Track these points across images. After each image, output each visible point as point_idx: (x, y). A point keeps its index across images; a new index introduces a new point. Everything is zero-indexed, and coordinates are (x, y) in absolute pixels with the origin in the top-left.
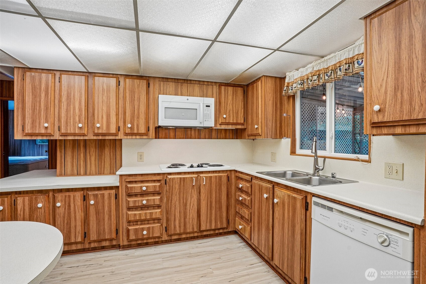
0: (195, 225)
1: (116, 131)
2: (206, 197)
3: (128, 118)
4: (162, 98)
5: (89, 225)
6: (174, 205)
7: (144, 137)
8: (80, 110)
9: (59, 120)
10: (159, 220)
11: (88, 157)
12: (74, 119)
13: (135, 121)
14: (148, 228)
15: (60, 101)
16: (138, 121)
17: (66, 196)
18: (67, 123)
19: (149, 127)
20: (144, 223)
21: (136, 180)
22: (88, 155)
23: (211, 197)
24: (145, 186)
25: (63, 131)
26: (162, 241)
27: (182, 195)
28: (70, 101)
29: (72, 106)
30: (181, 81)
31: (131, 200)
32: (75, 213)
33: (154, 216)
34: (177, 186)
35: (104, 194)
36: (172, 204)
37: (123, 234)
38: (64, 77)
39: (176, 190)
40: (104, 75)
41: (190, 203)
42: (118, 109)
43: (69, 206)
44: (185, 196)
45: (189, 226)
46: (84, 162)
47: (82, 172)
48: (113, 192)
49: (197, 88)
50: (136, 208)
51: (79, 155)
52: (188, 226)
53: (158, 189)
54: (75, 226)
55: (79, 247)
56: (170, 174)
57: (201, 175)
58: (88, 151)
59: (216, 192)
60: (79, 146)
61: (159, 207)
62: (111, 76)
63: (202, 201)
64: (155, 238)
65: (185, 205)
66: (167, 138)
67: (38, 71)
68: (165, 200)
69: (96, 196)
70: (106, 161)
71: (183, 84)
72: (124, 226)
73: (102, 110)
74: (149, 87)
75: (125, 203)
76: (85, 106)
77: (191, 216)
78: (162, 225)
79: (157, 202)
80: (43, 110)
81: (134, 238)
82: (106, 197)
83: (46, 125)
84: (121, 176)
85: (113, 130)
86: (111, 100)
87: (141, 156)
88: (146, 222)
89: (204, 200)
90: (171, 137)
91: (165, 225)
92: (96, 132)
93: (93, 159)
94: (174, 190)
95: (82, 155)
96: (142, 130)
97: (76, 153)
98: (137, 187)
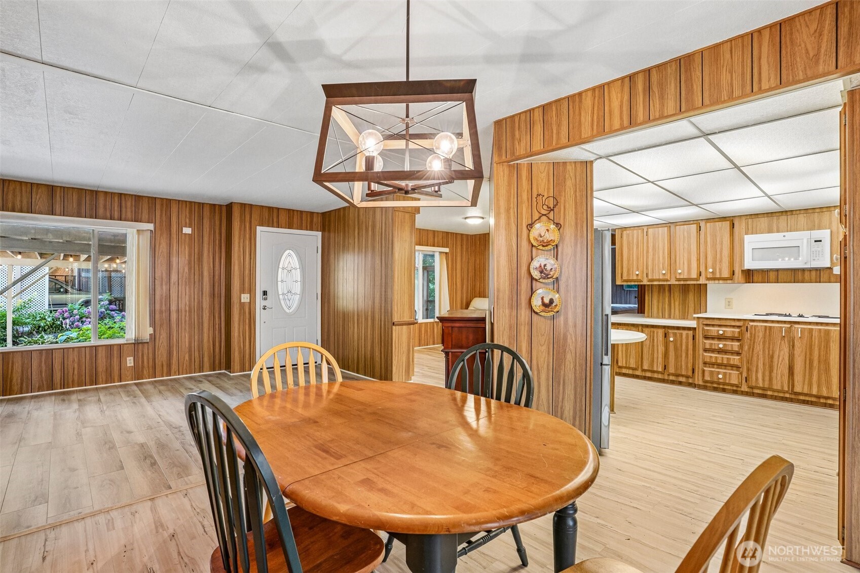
0: (784, 383)
1: (697, 276)
2: (804, 353)
3: (710, 263)
4: (748, 238)
5: (668, 358)
6: (756, 355)
7: (729, 282)
8: (664, 258)
9: (647, 268)
10: (738, 368)
11: (672, 302)
12: (658, 266)
13: (717, 266)
14: (724, 372)
15: (648, 252)
16: (721, 265)
17: (651, 332)
18: (653, 270)
19: (734, 271)
20: (720, 367)
21: (713, 323)
22: (672, 299)
23: (811, 354)
24: (723, 331)
25: (650, 277)
26: (742, 391)
27: (767, 345)
28: (656, 251)
29: (657, 256)
30: (778, 214)
31: (708, 342)
32: (658, 346)
33: (732, 362)
34: (761, 335)
35: (682, 333)
36: (754, 353)
37: (698, 374)
38: (651, 231)
39: (760, 338)
40: (685, 223)
41: (779, 356)
42: (699, 254)
43: (653, 340)
44: (771, 347)
45: (777, 382)
46: (668, 306)
47: (667, 316)
48: (691, 333)
49: (802, 219)
50: (713, 351)
51: (664, 299)
52: (774, 382)
53: (736, 335)
54: (658, 357)
55: (660, 376)
56: (753, 321)
57: (796, 326)
58: (672, 296)
59: (819, 350)
60: (664, 290)
61: (738, 354)
62: (692, 222)
63: (796, 356)
64: (732, 385)
65: (772, 357)
66: (765, 283)
67: (631, 228)
68: (746, 348)
69: (675, 334)
70: (690, 305)
71: (780, 217)
72: (700, 366)
73: (683, 257)
74: (733, 228)
75: (701, 344)
76: (668, 254)
77: (779, 372)
78: (741, 374)
79: (736, 348)
80: (635, 261)
81: (709, 379)
82: (684, 336)
83: (637, 273)
84: (698, 318)
85: (694, 275)
86: (692, 246)
87: (729, 302)
88: (723, 367)
89: (799, 356)
90: (771, 280)
91: (745, 375)
92: (677, 277)
93: (677, 303)
94: (756, 337)
95: (667, 300)
96: (726, 274)
97: (661, 298)
98: (714, 330)
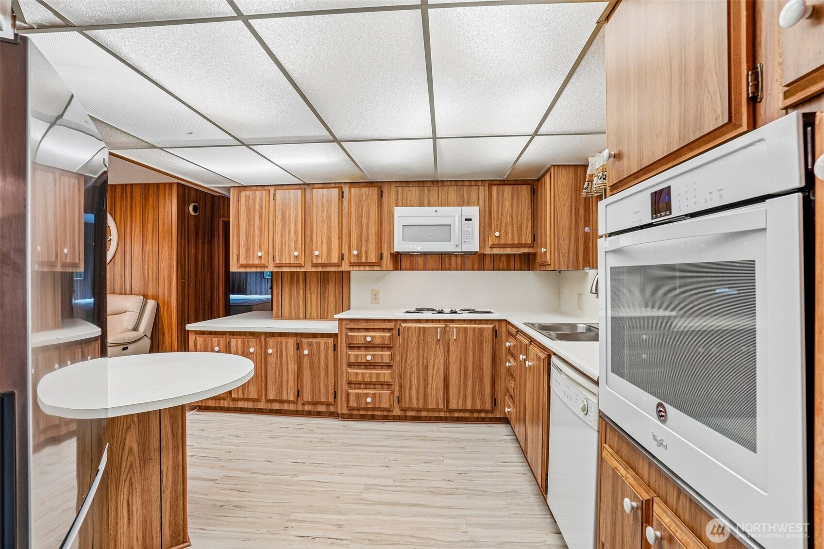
0: (440, 399)
1: (339, 260)
2: (459, 359)
3: (354, 243)
4: (399, 211)
5: (302, 381)
6: (410, 366)
7: (376, 268)
8: (296, 233)
9: (274, 248)
10: (389, 385)
11: (308, 295)
12: (289, 245)
13: (363, 246)
14: (373, 394)
15: (274, 224)
16: (367, 245)
17: (277, 342)
18: (281, 251)
19: (382, 254)
20: (368, 386)
21: (359, 326)
22: (308, 292)
23: (465, 360)
24: (370, 336)
25: (277, 261)
26: (394, 416)
27: (421, 352)
28: (285, 223)
29: (287, 230)
30: (429, 184)
31: (352, 353)
32: (287, 364)
33: (382, 379)
34: (414, 339)
35: (319, 342)
36: (407, 364)
37: (341, 399)
38: (279, 193)
39: (414, 344)
40: (324, 186)
41: (434, 365)
42: (341, 230)
43: (281, 354)
44: (426, 354)
45: (432, 399)
46: (303, 301)
47: (301, 315)
48: (331, 341)
49: (452, 192)
50: (358, 365)
51: (297, 292)
52: (429, 399)
53: (387, 342)
54: (288, 380)
55: (292, 407)
56: (405, 321)
57: (451, 325)
58: (308, 287)
59: (474, 353)
60: (298, 279)
61: (389, 366)
62: (333, 185)
63: (451, 364)
64: (383, 410)
65: (427, 368)
66: (413, 270)
67: (253, 188)
68: (398, 358)
69: (310, 345)
70: (330, 300)
71: (431, 188)
72: (344, 387)
73: (321, 233)
74: (382, 197)
75: (344, 357)
76: (302, 229)
77: (434, 386)
78: (393, 393)
79: (386, 360)
80: (256, 236)
81: (355, 405)
82: (322, 347)
83: (260, 254)
84: (340, 320)
85: (335, 259)
86: (332, 218)
87: (375, 295)
88: (372, 386)
89: (454, 363)
90: (419, 267)
91: (397, 394)
92: (314, 262)
93: (314, 297)
94: (410, 343)
95: (301, 292)
96: (373, 258)
97: (294, 289)
98: (360, 336)
